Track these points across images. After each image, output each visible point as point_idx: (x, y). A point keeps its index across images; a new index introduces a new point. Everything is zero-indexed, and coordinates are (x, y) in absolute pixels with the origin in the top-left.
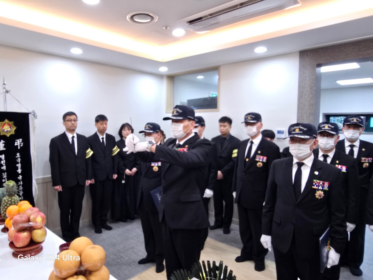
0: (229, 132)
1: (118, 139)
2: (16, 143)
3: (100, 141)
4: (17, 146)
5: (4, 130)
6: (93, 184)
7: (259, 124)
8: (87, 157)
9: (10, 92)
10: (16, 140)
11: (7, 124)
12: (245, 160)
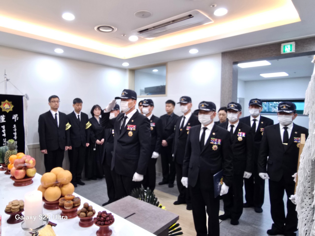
0: (172, 111)
1: (90, 116)
2: (13, 117)
3: (76, 118)
4: (14, 119)
5: (5, 108)
6: (71, 150)
7: (189, 104)
8: (67, 129)
9: (10, 80)
10: (14, 115)
11: (7, 104)
12: (180, 130)
